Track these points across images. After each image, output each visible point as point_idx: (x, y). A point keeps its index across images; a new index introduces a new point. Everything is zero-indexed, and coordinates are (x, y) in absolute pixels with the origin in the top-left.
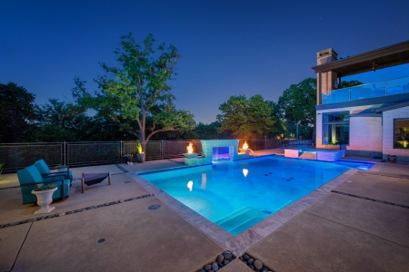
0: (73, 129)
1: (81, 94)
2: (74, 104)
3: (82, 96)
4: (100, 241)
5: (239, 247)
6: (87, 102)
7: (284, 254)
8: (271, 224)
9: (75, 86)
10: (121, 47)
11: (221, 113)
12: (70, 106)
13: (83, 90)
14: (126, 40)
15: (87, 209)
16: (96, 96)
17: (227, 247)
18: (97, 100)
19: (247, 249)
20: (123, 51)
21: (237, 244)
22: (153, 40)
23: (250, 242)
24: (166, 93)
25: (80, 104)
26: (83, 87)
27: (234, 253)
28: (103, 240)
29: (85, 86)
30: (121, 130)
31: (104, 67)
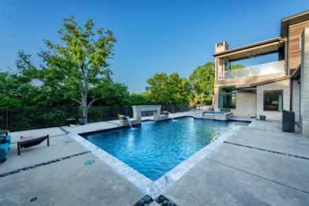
0: (19, 97)
1: (26, 66)
2: (18, 75)
3: (27, 68)
4: (32, 200)
5: (157, 192)
6: (32, 74)
7: (190, 194)
8: (182, 169)
9: (19, 59)
10: (64, 28)
11: (148, 85)
12: (15, 76)
13: (28, 63)
14: (68, 23)
15: (24, 169)
16: (41, 69)
17: (148, 192)
18: (41, 72)
19: (163, 192)
20: (66, 32)
21: (155, 189)
22: (93, 24)
23: (166, 186)
24: (105, 69)
25: (25, 75)
26: (27, 60)
27: (153, 197)
28: (36, 199)
29: (30, 59)
30: (65, 98)
31: (49, 44)
